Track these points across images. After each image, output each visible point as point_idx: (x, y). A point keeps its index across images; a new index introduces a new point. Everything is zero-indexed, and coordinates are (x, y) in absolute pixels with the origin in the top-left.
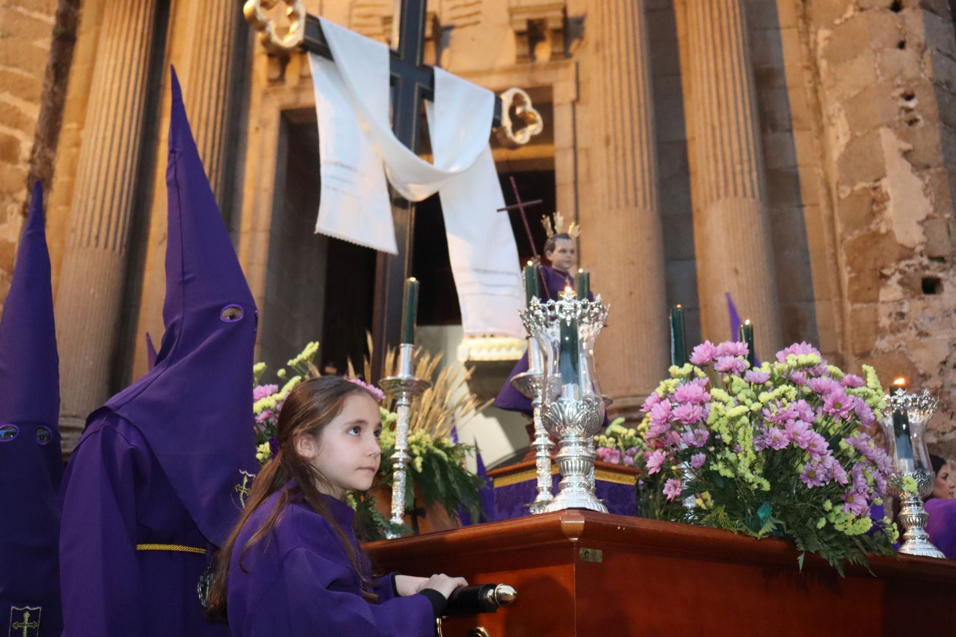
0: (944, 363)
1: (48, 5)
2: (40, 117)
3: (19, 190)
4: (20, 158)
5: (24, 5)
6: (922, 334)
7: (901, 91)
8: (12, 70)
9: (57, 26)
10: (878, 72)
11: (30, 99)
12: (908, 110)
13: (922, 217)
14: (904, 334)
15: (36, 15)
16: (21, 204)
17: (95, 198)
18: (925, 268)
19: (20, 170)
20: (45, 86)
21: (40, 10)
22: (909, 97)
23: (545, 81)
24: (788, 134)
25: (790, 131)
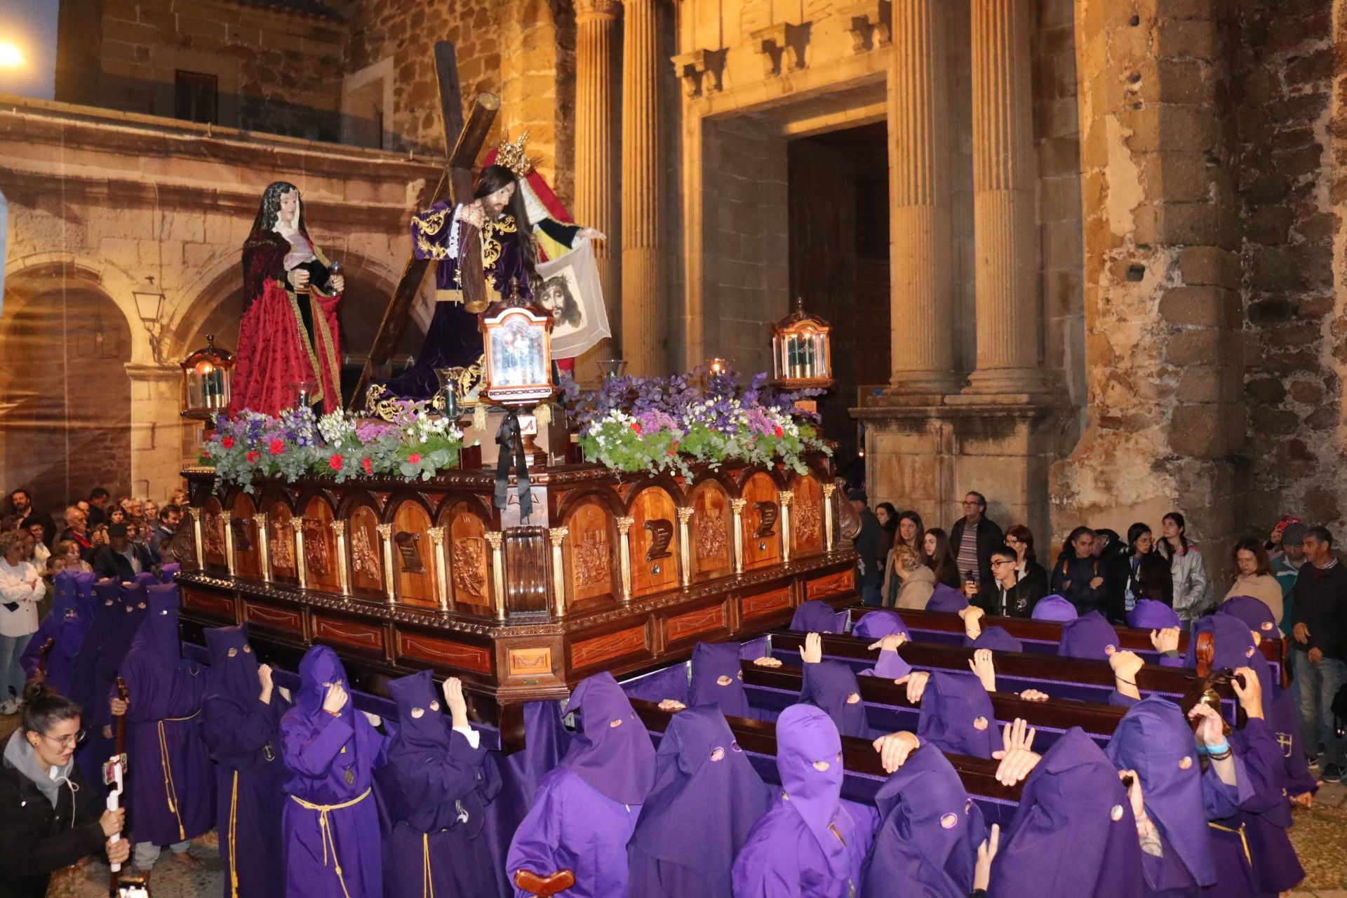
0: (1136, 346)
1: (549, 62)
2: (557, 152)
5: (534, 69)
6: (1122, 320)
7: (1128, 73)
9: (558, 75)
10: (1109, 55)
11: (547, 142)
12: (1134, 93)
13: (1134, 206)
14: (1107, 319)
15: (542, 73)
18: (1132, 255)
20: (556, 126)
21: (544, 67)
22: (1135, 79)
23: (879, 67)
24: (1073, 99)
25: (1075, 95)
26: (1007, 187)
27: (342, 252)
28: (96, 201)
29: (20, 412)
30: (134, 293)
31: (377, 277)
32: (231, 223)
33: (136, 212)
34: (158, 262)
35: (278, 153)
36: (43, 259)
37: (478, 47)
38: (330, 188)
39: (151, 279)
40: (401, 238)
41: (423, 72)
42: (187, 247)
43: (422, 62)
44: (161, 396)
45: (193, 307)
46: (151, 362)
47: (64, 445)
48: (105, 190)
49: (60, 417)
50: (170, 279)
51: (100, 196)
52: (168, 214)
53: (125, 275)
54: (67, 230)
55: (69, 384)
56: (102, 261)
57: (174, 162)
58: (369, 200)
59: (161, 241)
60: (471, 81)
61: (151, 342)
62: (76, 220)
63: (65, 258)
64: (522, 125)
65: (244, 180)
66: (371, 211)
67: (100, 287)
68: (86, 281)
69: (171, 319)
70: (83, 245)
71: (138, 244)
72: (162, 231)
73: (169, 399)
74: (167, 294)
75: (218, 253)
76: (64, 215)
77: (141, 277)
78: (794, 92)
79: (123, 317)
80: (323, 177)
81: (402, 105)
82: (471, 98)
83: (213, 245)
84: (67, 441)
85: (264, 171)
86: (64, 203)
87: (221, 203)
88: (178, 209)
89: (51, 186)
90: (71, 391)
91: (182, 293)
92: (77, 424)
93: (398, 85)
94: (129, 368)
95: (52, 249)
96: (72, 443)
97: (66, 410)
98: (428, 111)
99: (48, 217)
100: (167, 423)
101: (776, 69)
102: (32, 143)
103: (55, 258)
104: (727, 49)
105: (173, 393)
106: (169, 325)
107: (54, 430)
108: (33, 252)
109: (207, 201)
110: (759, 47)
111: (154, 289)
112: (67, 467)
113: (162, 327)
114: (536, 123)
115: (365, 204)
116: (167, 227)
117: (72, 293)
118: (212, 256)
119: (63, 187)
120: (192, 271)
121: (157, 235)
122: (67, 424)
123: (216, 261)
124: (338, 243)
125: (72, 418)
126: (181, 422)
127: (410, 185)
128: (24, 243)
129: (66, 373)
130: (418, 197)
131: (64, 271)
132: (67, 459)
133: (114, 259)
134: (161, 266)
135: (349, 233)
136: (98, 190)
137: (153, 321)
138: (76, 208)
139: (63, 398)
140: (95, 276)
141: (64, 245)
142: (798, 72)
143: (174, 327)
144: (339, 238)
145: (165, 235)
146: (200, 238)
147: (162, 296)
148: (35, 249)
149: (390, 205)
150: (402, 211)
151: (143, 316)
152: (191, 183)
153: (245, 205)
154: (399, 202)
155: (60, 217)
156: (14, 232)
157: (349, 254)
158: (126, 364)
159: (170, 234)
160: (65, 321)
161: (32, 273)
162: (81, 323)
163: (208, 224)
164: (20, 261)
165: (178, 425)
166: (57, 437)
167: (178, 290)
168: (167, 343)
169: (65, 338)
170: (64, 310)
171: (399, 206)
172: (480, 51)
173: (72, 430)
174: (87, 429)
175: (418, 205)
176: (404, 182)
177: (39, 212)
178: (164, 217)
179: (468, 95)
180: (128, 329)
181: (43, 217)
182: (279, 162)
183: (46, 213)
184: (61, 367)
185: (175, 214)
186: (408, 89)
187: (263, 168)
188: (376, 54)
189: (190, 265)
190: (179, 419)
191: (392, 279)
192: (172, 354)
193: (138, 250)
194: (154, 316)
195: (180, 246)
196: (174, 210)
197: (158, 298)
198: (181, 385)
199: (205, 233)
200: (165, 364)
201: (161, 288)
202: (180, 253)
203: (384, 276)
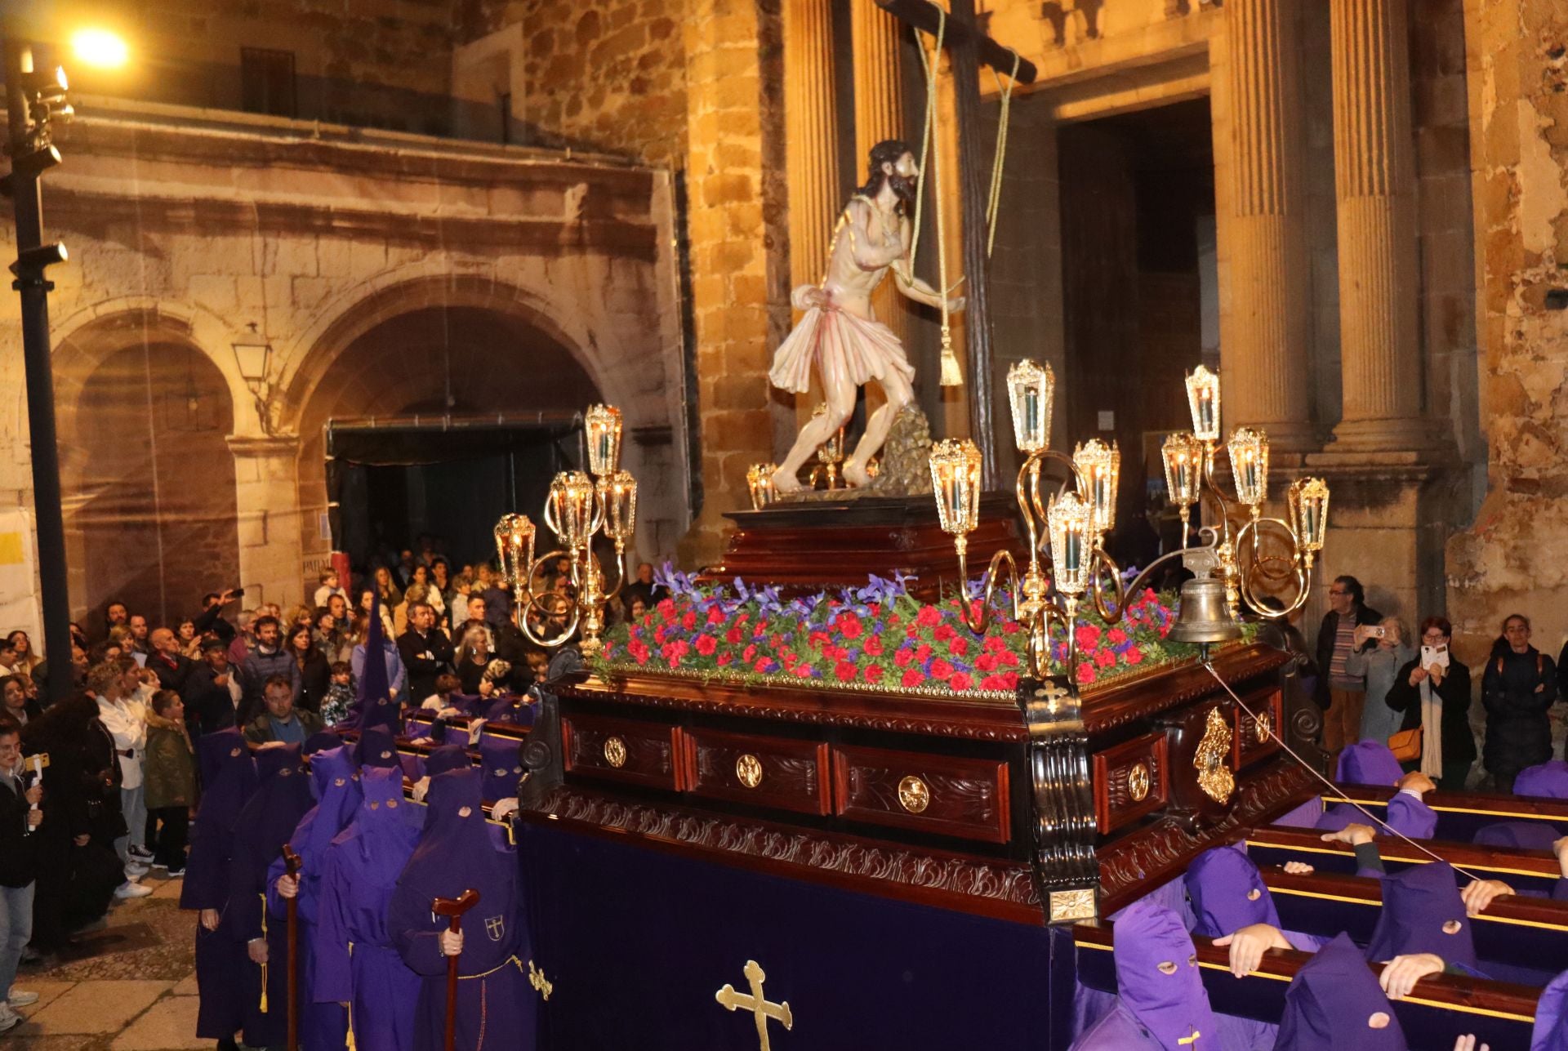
0: (1558, 390)
1: (749, 30)
2: (763, 148)
3: (758, 225)
4: (753, 193)
5: (730, 40)
6: (1539, 358)
7: (1547, 46)
8: (729, 110)
9: (761, 47)
10: (1522, 23)
11: (750, 133)
12: (1555, 71)
13: (1555, 214)
14: (1519, 357)
15: (742, 44)
16: (762, 238)
17: (808, 235)
18: (1552, 277)
19: (754, 206)
20: (761, 114)
21: (743, 37)
22: (1556, 53)
23: (1199, 37)
24: (1461, 76)
25: (1464, 72)
26: (1382, 192)
27: (489, 281)
28: (180, 228)
29: (101, 505)
30: (234, 346)
31: (534, 312)
32: (350, 249)
33: (231, 240)
34: (260, 303)
35: (404, 157)
36: (119, 306)
37: (640, 10)
38: (471, 200)
39: (253, 325)
40: (560, 260)
41: (565, 43)
42: (297, 282)
43: (562, 32)
44: (272, 475)
45: (307, 360)
46: (258, 433)
47: (156, 543)
48: (192, 213)
49: (150, 509)
50: (277, 324)
51: (186, 221)
52: (271, 240)
53: (220, 323)
54: (146, 267)
55: (159, 465)
56: (193, 305)
57: (276, 173)
58: (520, 213)
59: (263, 276)
60: (631, 54)
61: (257, 407)
62: (156, 253)
63: (146, 304)
64: (716, 112)
65: (364, 193)
66: (523, 227)
67: (191, 339)
68: (173, 331)
69: (281, 376)
70: (167, 286)
71: (236, 281)
72: (264, 264)
73: (281, 480)
74: (274, 344)
75: (335, 289)
76: (142, 248)
77: (240, 322)
78: (1083, 68)
79: (221, 377)
80: (461, 185)
81: (537, 85)
82: (632, 76)
83: (328, 279)
84: (159, 540)
85: (387, 180)
86: (141, 233)
87: (336, 223)
88: (283, 233)
89: (122, 210)
90: (161, 475)
91: (293, 342)
92: (170, 517)
93: (530, 59)
94: (232, 441)
95: (128, 292)
96: (166, 541)
97: (157, 500)
98: (572, 93)
99: (121, 252)
100: (282, 510)
101: (1059, 39)
102: (97, 155)
103: (133, 304)
104: (990, 14)
105: (287, 471)
106: (278, 384)
107: (143, 526)
108: (105, 297)
109: (319, 222)
110: (1039, 11)
111: (258, 338)
112: (162, 574)
113: (270, 387)
114: (734, 109)
115: (515, 218)
116: (270, 257)
117: (156, 348)
118: (328, 294)
119: (138, 210)
120: (303, 313)
121: (258, 268)
122: (158, 518)
123: (332, 300)
124: (483, 270)
125: (164, 509)
126: (298, 508)
127: (569, 192)
128: (94, 286)
129: (154, 451)
130: (580, 207)
131: (146, 318)
132: (161, 563)
133: (207, 302)
134: (265, 308)
135: (497, 257)
136: (183, 213)
137: (259, 380)
138: (156, 238)
139: (151, 484)
140: (184, 326)
141: (144, 287)
142: (1090, 43)
143: (284, 387)
144: (483, 264)
145: (268, 269)
146: (311, 270)
147: (268, 348)
148: (108, 293)
149: (545, 218)
150: (560, 226)
151: (245, 374)
152: (297, 199)
153: (366, 226)
154: (556, 214)
155: (137, 250)
156: (80, 273)
157: (497, 283)
158: (228, 437)
159: (274, 265)
160: (149, 386)
161: (106, 324)
162: (170, 386)
163: (321, 252)
164: (90, 310)
165: (295, 513)
166: (147, 534)
167: (287, 339)
168: (277, 409)
169: (150, 407)
170: (148, 372)
171: (556, 219)
172: (645, 14)
173: (165, 525)
174: (184, 522)
175: (580, 217)
176: (561, 188)
177: (110, 245)
178: (266, 246)
179: (629, 72)
180: (227, 391)
181: (115, 251)
182: (406, 169)
183: (119, 246)
184: (147, 444)
185: (280, 241)
186: (545, 64)
187: (387, 176)
188: (497, 21)
189: (302, 305)
190: (296, 505)
191: (552, 314)
192: (285, 421)
193: (236, 288)
194: (259, 374)
195: (288, 281)
196: (278, 235)
197: (263, 349)
198: (297, 461)
199: (318, 264)
200: (276, 435)
201: (267, 338)
202: (288, 291)
203: (541, 310)
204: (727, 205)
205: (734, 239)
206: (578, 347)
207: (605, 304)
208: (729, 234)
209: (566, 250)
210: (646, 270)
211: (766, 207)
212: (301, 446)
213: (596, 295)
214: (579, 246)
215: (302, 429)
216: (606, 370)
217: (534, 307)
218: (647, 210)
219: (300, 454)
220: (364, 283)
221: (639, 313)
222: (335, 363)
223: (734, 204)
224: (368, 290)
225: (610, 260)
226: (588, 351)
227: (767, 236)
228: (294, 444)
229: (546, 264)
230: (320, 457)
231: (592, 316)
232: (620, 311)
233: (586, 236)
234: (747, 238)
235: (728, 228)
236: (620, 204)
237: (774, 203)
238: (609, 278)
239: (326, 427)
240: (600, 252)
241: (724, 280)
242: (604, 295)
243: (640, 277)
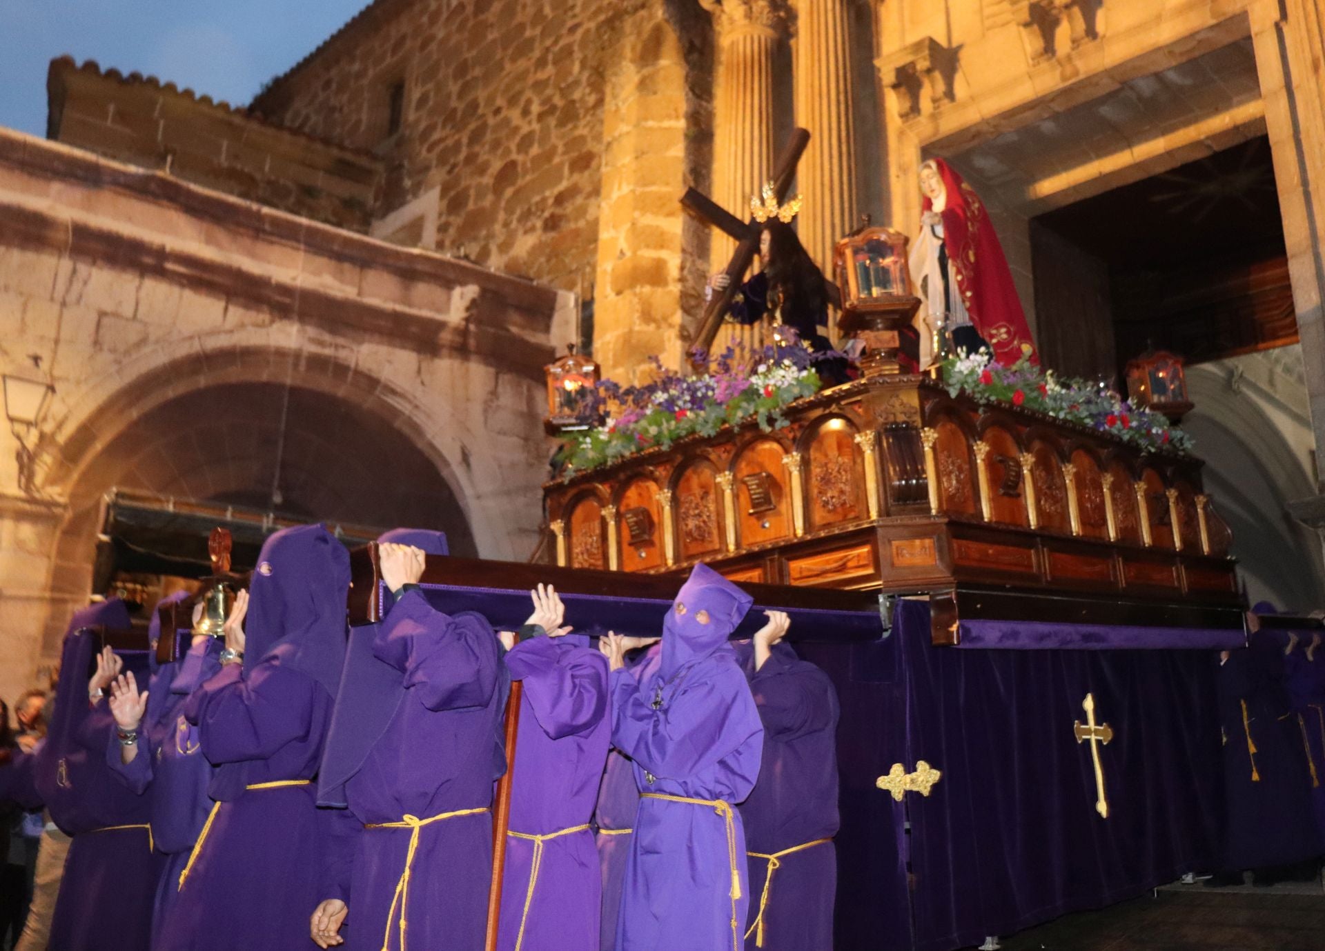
1: (676, 110)
2: (684, 230)
3: (673, 314)
4: (670, 279)
5: (653, 119)
8: (648, 189)
9: (688, 128)
11: (670, 214)
15: (666, 124)
16: (677, 328)
19: (670, 292)
21: (669, 117)
27: (347, 368)
30: (4, 377)
31: (396, 413)
32: (181, 297)
33: (30, 256)
34: (53, 334)
35: (266, 215)
37: (560, 149)
38: (339, 275)
39: (36, 359)
40: (437, 362)
41: (480, 195)
42: (105, 320)
43: (479, 185)
44: (19, 545)
45: (101, 412)
46: (12, 490)
50: (69, 364)
52: (83, 268)
57: (106, 197)
58: (395, 301)
59: (64, 304)
60: (547, 193)
61: (19, 456)
64: (633, 191)
65: (209, 240)
66: (397, 317)
69: (60, 426)
71: (25, 304)
72: (68, 291)
73: (30, 553)
74: (58, 387)
75: (152, 338)
77: (21, 352)
78: (1082, 76)
80: (330, 257)
81: (447, 243)
82: (547, 214)
83: (145, 324)
85: (242, 235)
87: (170, 266)
88: (99, 263)
91: (84, 388)
93: (444, 219)
98: (482, 243)
100: (24, 593)
101: (1049, 49)
104: (960, 47)
105: (41, 543)
106: (53, 435)
109: (148, 260)
110: (1025, 16)
111: (40, 374)
113: (42, 436)
115: (389, 306)
116: (77, 287)
118: (143, 341)
120: (105, 357)
121: (59, 295)
123: (147, 350)
124: (343, 354)
126: (47, 595)
127: (457, 291)
130: (468, 309)
134: (57, 342)
135: (361, 343)
137: (29, 424)
142: (1088, 45)
143: (61, 438)
144: (343, 347)
145: (72, 297)
146: (128, 311)
147: (51, 388)
149: (426, 313)
150: (442, 325)
151: (12, 413)
152: (126, 229)
153: (206, 276)
154: (439, 311)
157: (358, 373)
159: (80, 296)
163: (143, 294)
165: (41, 599)
167: (78, 383)
168: (45, 464)
171: (440, 317)
172: (564, 153)
175: (467, 320)
176: (448, 285)
178: (74, 271)
179: (543, 211)
182: (267, 227)
185: (94, 271)
186: (457, 221)
187: (242, 230)
188: (416, 191)
189: (105, 347)
190: (44, 589)
191: (419, 418)
192: (52, 481)
193: (24, 311)
194: (30, 415)
195: (94, 317)
196: (94, 263)
197: (42, 390)
198: (58, 534)
199: (137, 304)
200: (37, 495)
201: (52, 376)
202: (92, 327)
203: (407, 412)
204: (638, 289)
205: (644, 328)
206: (447, 464)
207: (486, 422)
208: (638, 322)
209: (445, 352)
210: (539, 395)
211: (684, 295)
212: (68, 515)
213: (476, 409)
214: (461, 350)
215: (73, 496)
216: (479, 497)
217: (399, 407)
218: (547, 329)
219: (64, 524)
220: (191, 338)
221: (526, 439)
222: (135, 424)
223: (647, 289)
224: (195, 347)
225: (497, 374)
226: (458, 471)
227: (683, 328)
228: (58, 511)
229: (420, 362)
230: (92, 535)
231: (468, 430)
232: (502, 432)
233: (472, 342)
234: (658, 327)
235: (637, 315)
236: (515, 317)
237: (693, 292)
238: (494, 393)
239: (107, 498)
240: (488, 364)
241: (628, 374)
242: (485, 411)
243: (530, 400)
